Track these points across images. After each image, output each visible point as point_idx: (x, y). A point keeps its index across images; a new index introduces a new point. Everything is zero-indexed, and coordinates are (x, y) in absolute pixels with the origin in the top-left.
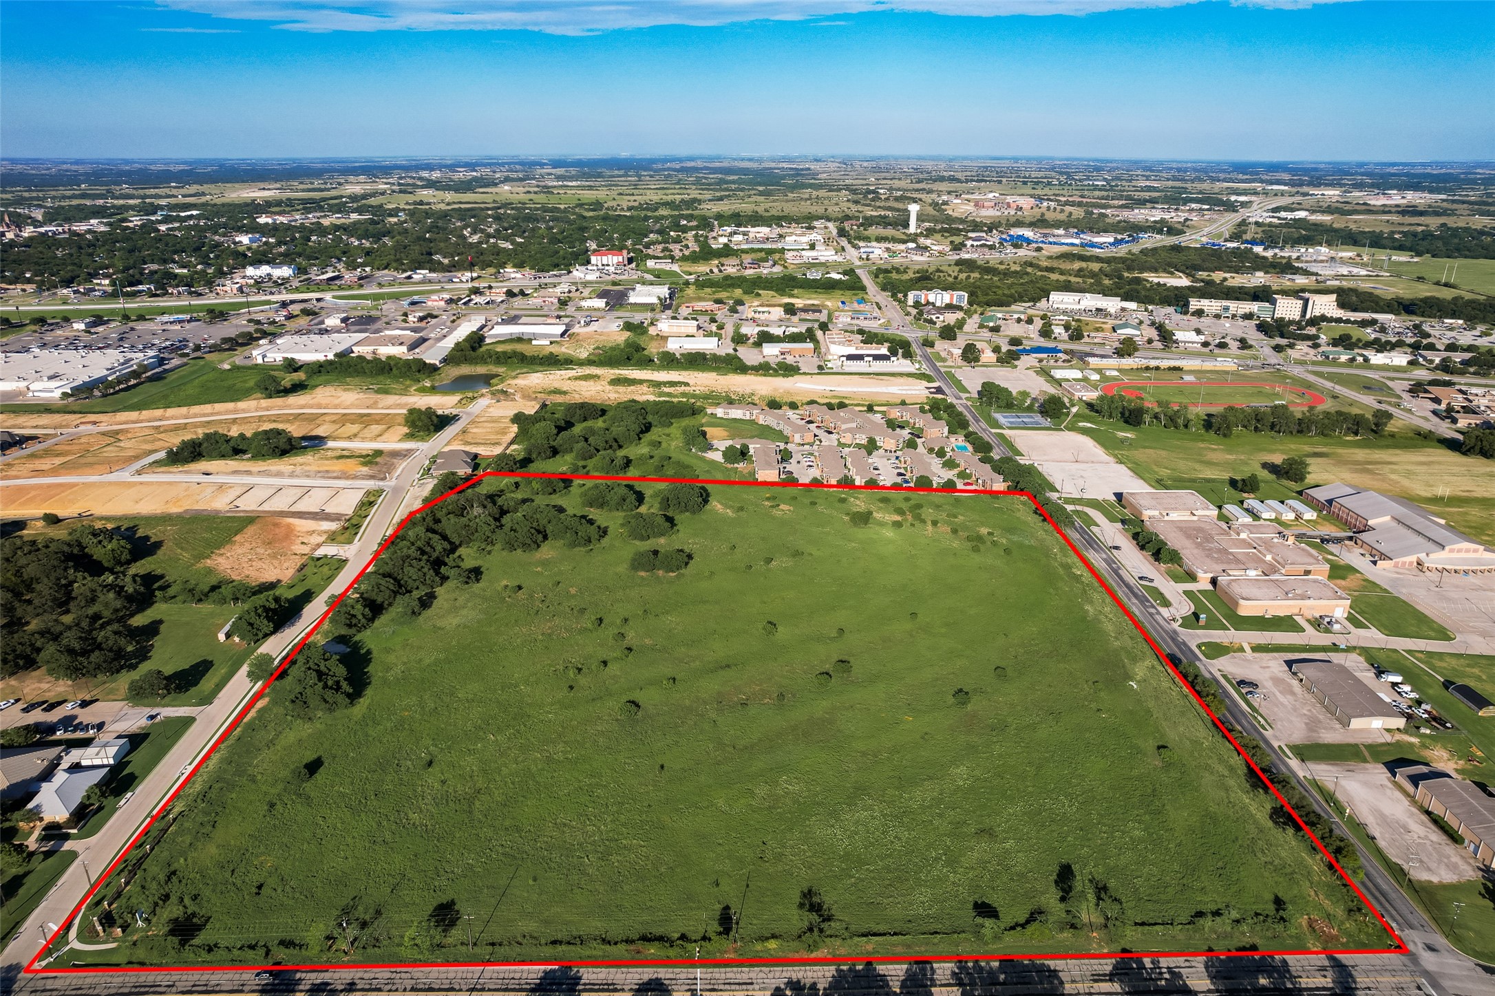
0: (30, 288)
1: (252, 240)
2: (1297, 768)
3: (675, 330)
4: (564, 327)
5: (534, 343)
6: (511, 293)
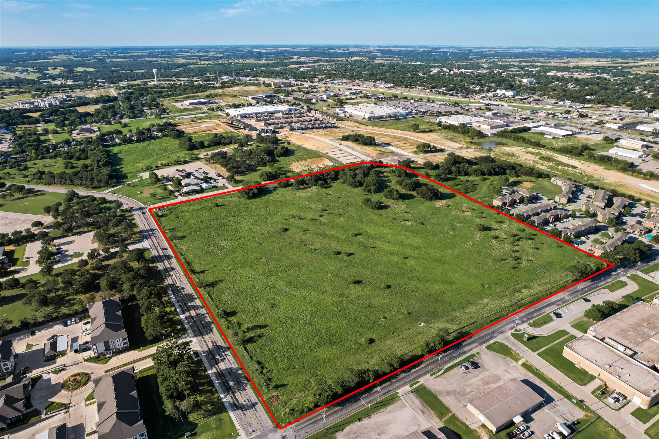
0: (421, 88)
1: (528, 81)
2: (404, 390)
3: (629, 145)
4: (571, 133)
5: (546, 136)
6: (581, 116)
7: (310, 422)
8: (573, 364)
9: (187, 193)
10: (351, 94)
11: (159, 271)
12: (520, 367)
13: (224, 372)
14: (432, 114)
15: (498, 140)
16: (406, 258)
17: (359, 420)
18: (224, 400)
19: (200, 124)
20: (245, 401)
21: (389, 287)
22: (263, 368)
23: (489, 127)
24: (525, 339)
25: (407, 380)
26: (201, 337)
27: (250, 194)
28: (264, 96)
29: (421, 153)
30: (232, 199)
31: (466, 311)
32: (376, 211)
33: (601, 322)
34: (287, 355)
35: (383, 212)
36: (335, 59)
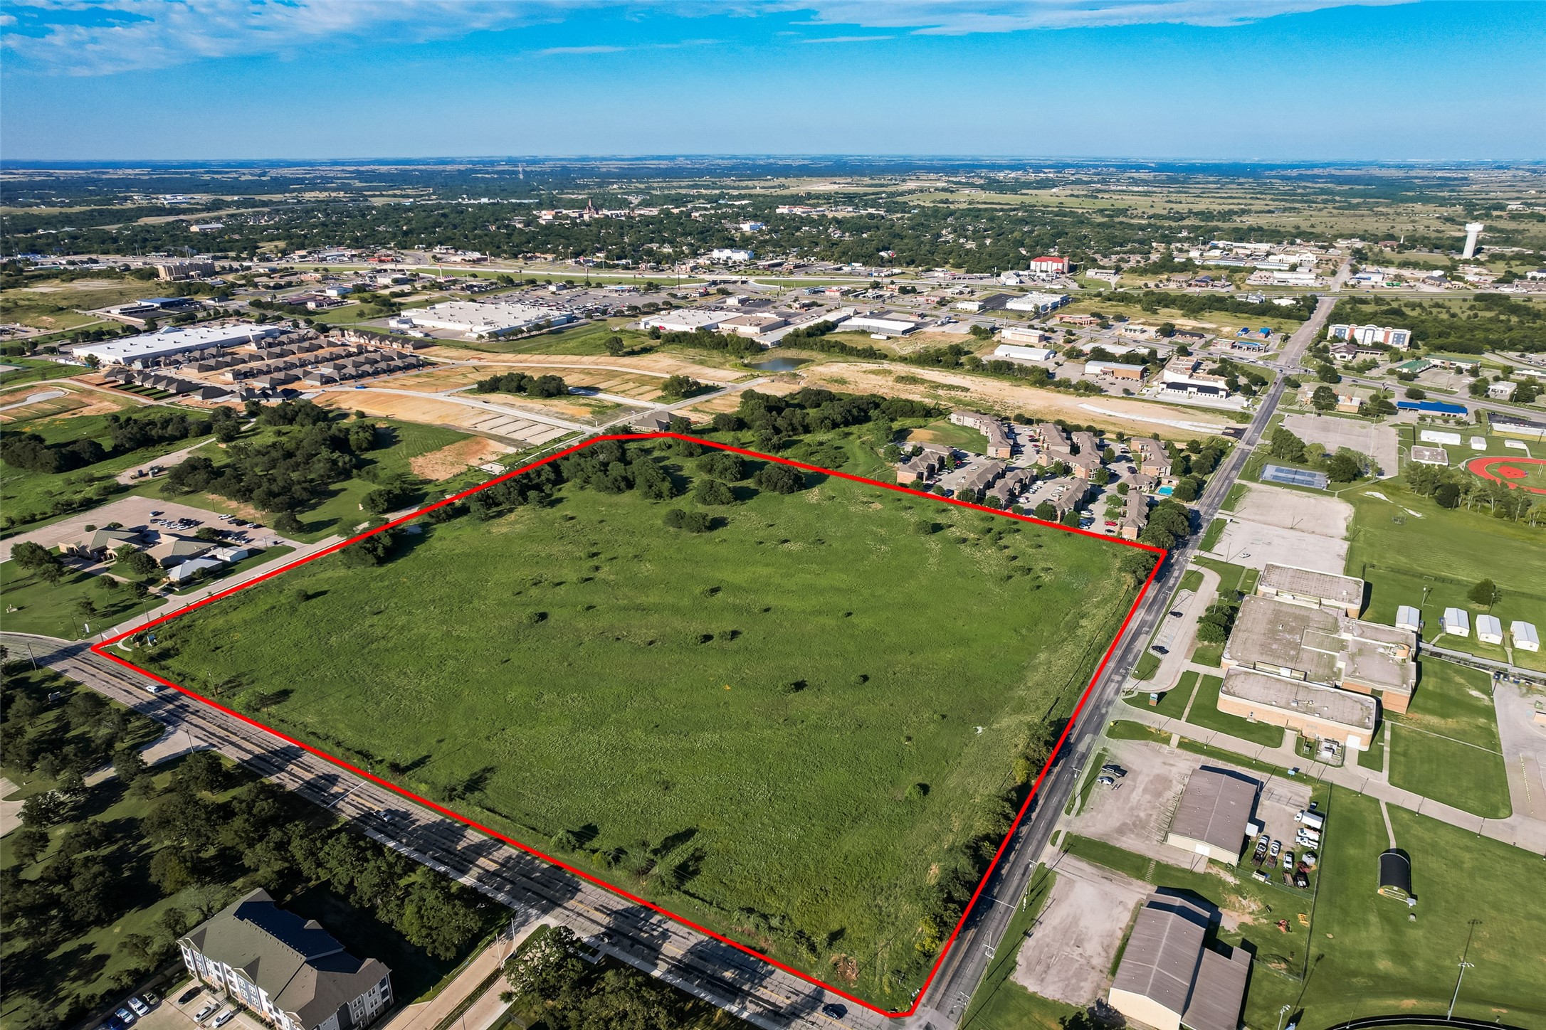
0: (550, 257)
1: (752, 227)
2: (1049, 854)
3: (1018, 338)
4: (912, 325)
5: (873, 336)
6: (904, 290)
7: (948, 978)
8: (1243, 720)
9: (188, 583)
10: (397, 282)
11: (291, 792)
12: (1179, 751)
13: (686, 960)
14: (619, 314)
15: (792, 353)
16: (850, 614)
17: (1027, 934)
18: (745, 1015)
19: (19, 396)
20: (788, 998)
21: (865, 678)
22: (765, 917)
23: (757, 329)
24: (1153, 702)
25: (1039, 836)
26: (559, 910)
27: (380, 551)
28: (156, 305)
29: (676, 401)
30: (329, 574)
31: (1030, 684)
32: (707, 535)
33: (1229, 642)
34: (786, 873)
35: (720, 533)
36: (257, 198)
